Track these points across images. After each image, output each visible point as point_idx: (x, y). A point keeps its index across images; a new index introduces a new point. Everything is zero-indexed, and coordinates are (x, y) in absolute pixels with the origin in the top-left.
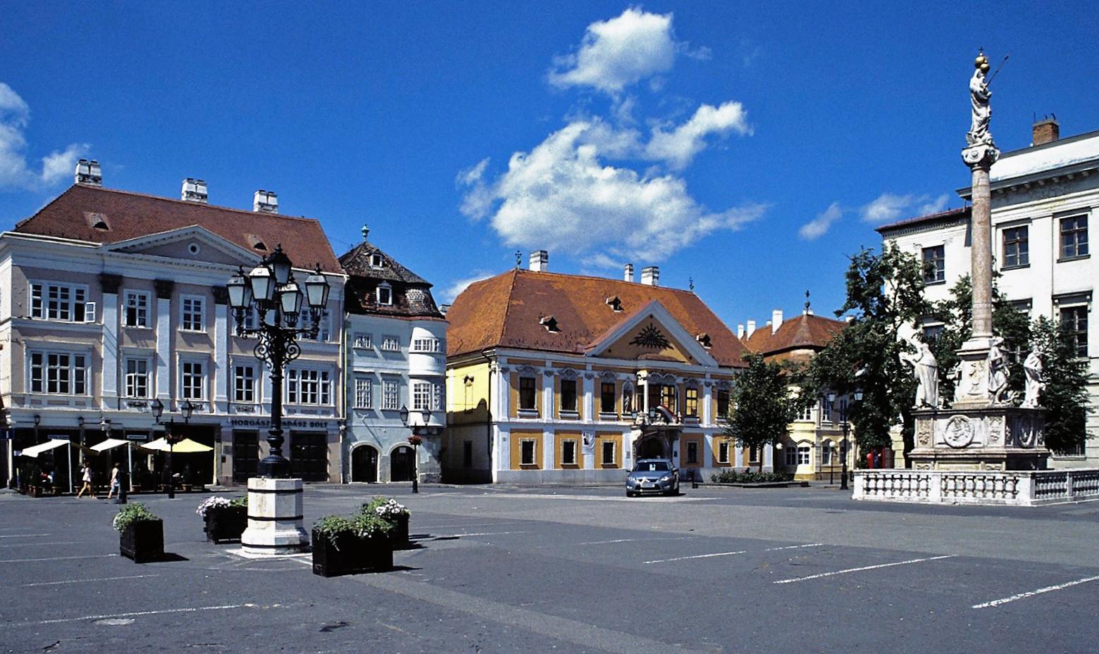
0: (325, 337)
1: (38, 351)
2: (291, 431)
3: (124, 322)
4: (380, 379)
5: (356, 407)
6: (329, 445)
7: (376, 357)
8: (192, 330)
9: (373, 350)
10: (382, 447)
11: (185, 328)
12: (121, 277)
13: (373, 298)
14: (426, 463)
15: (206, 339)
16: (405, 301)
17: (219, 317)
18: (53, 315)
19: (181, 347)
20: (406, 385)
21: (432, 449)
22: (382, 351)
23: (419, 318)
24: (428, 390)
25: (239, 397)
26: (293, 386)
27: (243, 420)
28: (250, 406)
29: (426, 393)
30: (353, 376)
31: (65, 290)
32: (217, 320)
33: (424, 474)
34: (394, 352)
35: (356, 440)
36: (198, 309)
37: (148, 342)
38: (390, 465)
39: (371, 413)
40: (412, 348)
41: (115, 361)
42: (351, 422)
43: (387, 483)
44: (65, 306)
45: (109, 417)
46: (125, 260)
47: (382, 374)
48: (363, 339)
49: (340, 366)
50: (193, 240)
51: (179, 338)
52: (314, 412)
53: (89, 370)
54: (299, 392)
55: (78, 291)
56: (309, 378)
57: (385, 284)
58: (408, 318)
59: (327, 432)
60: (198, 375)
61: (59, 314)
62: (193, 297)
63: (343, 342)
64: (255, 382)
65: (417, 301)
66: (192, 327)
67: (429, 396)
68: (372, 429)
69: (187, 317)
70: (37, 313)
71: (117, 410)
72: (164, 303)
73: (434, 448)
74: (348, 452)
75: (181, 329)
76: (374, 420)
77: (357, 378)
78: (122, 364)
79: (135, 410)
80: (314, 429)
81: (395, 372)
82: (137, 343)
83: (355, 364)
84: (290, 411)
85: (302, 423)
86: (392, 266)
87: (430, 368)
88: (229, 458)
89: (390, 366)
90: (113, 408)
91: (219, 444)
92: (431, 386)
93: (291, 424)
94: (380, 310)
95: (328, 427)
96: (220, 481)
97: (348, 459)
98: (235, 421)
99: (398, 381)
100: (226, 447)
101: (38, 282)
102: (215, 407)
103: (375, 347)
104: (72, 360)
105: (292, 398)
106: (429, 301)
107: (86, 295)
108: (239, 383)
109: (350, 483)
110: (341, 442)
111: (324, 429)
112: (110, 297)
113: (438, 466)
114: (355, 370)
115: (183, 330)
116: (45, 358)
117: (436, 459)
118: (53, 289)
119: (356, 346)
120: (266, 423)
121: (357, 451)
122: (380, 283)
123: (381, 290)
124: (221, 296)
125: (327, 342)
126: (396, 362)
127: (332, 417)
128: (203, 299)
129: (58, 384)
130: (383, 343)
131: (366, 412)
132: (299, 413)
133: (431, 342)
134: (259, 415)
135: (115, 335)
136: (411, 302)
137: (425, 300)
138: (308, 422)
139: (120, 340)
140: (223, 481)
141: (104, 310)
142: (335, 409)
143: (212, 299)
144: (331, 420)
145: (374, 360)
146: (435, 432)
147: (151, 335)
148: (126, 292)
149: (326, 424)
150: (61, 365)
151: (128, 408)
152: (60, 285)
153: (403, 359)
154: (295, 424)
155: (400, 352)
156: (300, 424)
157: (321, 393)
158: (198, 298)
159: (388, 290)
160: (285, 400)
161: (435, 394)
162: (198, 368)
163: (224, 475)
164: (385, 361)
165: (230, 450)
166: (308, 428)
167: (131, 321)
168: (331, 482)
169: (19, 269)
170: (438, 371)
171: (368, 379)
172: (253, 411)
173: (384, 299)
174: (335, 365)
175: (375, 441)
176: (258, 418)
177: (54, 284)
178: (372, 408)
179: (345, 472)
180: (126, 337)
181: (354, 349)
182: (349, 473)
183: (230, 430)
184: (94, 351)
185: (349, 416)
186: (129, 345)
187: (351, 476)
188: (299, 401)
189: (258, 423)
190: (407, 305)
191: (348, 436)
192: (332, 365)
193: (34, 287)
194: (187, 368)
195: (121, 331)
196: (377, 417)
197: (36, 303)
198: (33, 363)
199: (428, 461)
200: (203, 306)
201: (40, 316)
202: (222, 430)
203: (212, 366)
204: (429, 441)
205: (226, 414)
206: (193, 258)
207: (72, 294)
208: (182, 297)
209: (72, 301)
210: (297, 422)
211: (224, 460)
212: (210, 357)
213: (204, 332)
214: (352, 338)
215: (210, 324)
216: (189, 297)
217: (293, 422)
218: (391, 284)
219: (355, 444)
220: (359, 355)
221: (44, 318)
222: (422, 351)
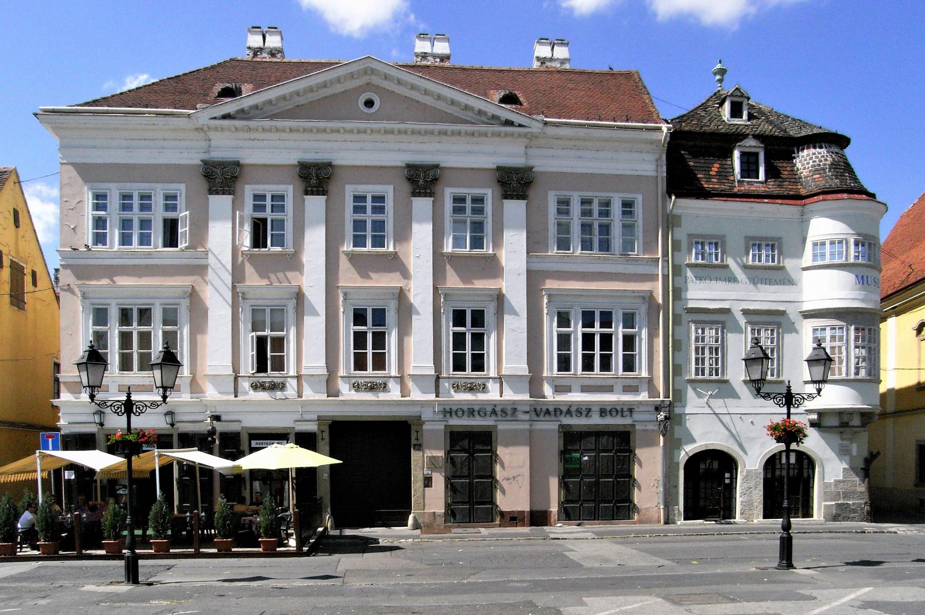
0: (628, 246)
1: (100, 302)
2: (561, 426)
3: (246, 241)
4: (742, 320)
5: (693, 377)
6: (637, 451)
7: (732, 279)
8: (369, 248)
9: (727, 266)
10: (746, 453)
11: (354, 246)
12: (237, 164)
13: (724, 174)
14: (837, 482)
15: (395, 264)
16: (793, 172)
17: (420, 221)
18: (126, 240)
19: (348, 278)
20: (796, 331)
21: (851, 455)
22: (745, 267)
23: (821, 197)
24: (841, 339)
25: (459, 365)
26: (564, 341)
27: (465, 408)
28: (480, 382)
29: (837, 344)
30: (686, 318)
31: (145, 197)
32: (416, 227)
33: (834, 503)
34: (769, 268)
35: (693, 441)
36: (379, 210)
37: (289, 274)
38: (761, 487)
39: (723, 388)
40: (807, 259)
41: (229, 311)
42: (684, 406)
43: (755, 521)
44: (145, 224)
45: (219, 411)
46: (247, 135)
47: (746, 312)
48: (707, 248)
49: (660, 301)
50: (369, 86)
51: (344, 264)
52: (609, 389)
53: (186, 331)
54: (577, 352)
55: (167, 197)
56: (597, 324)
57: (750, 144)
58: (799, 202)
59: (633, 426)
60: (379, 329)
61: (135, 239)
62: (369, 190)
63: (665, 254)
64: (489, 338)
65: (818, 170)
66: (369, 242)
67: (844, 348)
68: (726, 419)
69: (359, 225)
70: (100, 239)
71: (232, 397)
72: (315, 204)
73: (854, 452)
74: (678, 464)
75: (348, 247)
76: (729, 401)
77: (695, 322)
78: (241, 316)
79: (263, 396)
80: (609, 421)
81: (773, 307)
82: (269, 278)
83: (690, 294)
84: (558, 389)
85: (584, 410)
86: (767, 118)
87: (843, 294)
88: (439, 481)
89: (761, 296)
90: (228, 393)
91: (421, 453)
92: (848, 330)
93: (561, 412)
94: (739, 191)
95: (636, 416)
96: (420, 521)
97: (677, 476)
98: (449, 411)
99: (779, 325)
100: (433, 460)
101: (102, 187)
102: (410, 384)
103: (730, 262)
104: (157, 315)
105: (564, 363)
106: (843, 168)
107: (181, 202)
108: (459, 340)
109: (679, 523)
110: (662, 444)
111: (627, 421)
112: (220, 203)
113: (862, 488)
114: (691, 305)
115: (351, 248)
116: (114, 315)
117: (857, 475)
118: (126, 197)
119: (693, 261)
120: (509, 412)
121: (694, 461)
122: (741, 140)
123: (743, 154)
124: (421, 182)
125: (633, 254)
126: (775, 287)
127: (643, 396)
128: (388, 191)
129: (135, 357)
130: (748, 254)
131: (715, 385)
132: (576, 391)
133: (847, 243)
134: (498, 398)
135: (229, 267)
136: (805, 173)
137: (834, 166)
138: (596, 409)
139: (237, 274)
140: (426, 521)
141: (211, 225)
142: (650, 381)
143: (406, 187)
144: (640, 403)
145: (731, 285)
146: (856, 421)
147: (293, 262)
148: (248, 191)
149: (631, 411)
150: (140, 324)
151: (252, 392)
152: (136, 189)
153: (788, 281)
154: (569, 412)
155: (783, 268)
156: (579, 412)
157: (621, 353)
158: (378, 189)
159: (756, 155)
160: (550, 367)
161: (856, 347)
162: (380, 316)
163: (429, 510)
164: (752, 286)
165: (441, 463)
166: (596, 420)
167: (259, 240)
168: (641, 522)
169: (71, 168)
170: (863, 300)
171: (717, 322)
172: (484, 389)
173: (749, 169)
174: (649, 298)
175: (732, 440)
176: (494, 404)
177: (128, 187)
178: (725, 378)
179: (669, 502)
180: (249, 269)
181: (689, 266)
182: (677, 504)
183: (441, 427)
184: (193, 296)
185: (679, 396)
186: (253, 279)
187: (682, 511)
188: (576, 369)
189: (494, 412)
190: (795, 178)
191: (678, 432)
192: (644, 298)
193: (97, 197)
194: (359, 317)
195: (240, 259)
196: (734, 395)
197: (100, 223)
198: (95, 324)
199: (841, 478)
200: (389, 204)
201: (105, 244)
202: (424, 427)
203: (405, 310)
204: (842, 439)
205: (432, 397)
206: (369, 118)
207: (158, 202)
208: (350, 191)
209: (158, 215)
210: (573, 409)
211: (428, 482)
212: (401, 296)
213: (391, 249)
214: (684, 245)
215: (403, 235)
216: (362, 189)
217: (564, 409)
218: (762, 142)
219: (689, 449)
220: (699, 278)
221: (112, 246)
222: (827, 261)
